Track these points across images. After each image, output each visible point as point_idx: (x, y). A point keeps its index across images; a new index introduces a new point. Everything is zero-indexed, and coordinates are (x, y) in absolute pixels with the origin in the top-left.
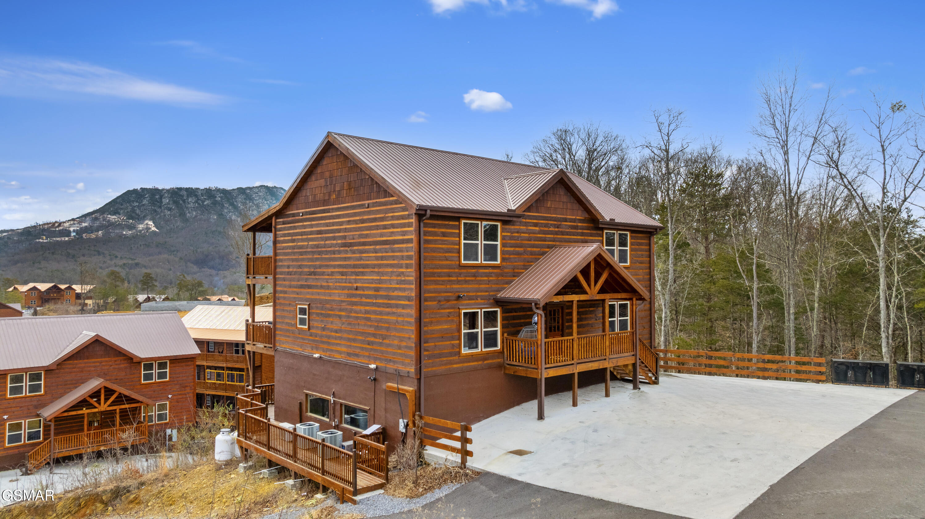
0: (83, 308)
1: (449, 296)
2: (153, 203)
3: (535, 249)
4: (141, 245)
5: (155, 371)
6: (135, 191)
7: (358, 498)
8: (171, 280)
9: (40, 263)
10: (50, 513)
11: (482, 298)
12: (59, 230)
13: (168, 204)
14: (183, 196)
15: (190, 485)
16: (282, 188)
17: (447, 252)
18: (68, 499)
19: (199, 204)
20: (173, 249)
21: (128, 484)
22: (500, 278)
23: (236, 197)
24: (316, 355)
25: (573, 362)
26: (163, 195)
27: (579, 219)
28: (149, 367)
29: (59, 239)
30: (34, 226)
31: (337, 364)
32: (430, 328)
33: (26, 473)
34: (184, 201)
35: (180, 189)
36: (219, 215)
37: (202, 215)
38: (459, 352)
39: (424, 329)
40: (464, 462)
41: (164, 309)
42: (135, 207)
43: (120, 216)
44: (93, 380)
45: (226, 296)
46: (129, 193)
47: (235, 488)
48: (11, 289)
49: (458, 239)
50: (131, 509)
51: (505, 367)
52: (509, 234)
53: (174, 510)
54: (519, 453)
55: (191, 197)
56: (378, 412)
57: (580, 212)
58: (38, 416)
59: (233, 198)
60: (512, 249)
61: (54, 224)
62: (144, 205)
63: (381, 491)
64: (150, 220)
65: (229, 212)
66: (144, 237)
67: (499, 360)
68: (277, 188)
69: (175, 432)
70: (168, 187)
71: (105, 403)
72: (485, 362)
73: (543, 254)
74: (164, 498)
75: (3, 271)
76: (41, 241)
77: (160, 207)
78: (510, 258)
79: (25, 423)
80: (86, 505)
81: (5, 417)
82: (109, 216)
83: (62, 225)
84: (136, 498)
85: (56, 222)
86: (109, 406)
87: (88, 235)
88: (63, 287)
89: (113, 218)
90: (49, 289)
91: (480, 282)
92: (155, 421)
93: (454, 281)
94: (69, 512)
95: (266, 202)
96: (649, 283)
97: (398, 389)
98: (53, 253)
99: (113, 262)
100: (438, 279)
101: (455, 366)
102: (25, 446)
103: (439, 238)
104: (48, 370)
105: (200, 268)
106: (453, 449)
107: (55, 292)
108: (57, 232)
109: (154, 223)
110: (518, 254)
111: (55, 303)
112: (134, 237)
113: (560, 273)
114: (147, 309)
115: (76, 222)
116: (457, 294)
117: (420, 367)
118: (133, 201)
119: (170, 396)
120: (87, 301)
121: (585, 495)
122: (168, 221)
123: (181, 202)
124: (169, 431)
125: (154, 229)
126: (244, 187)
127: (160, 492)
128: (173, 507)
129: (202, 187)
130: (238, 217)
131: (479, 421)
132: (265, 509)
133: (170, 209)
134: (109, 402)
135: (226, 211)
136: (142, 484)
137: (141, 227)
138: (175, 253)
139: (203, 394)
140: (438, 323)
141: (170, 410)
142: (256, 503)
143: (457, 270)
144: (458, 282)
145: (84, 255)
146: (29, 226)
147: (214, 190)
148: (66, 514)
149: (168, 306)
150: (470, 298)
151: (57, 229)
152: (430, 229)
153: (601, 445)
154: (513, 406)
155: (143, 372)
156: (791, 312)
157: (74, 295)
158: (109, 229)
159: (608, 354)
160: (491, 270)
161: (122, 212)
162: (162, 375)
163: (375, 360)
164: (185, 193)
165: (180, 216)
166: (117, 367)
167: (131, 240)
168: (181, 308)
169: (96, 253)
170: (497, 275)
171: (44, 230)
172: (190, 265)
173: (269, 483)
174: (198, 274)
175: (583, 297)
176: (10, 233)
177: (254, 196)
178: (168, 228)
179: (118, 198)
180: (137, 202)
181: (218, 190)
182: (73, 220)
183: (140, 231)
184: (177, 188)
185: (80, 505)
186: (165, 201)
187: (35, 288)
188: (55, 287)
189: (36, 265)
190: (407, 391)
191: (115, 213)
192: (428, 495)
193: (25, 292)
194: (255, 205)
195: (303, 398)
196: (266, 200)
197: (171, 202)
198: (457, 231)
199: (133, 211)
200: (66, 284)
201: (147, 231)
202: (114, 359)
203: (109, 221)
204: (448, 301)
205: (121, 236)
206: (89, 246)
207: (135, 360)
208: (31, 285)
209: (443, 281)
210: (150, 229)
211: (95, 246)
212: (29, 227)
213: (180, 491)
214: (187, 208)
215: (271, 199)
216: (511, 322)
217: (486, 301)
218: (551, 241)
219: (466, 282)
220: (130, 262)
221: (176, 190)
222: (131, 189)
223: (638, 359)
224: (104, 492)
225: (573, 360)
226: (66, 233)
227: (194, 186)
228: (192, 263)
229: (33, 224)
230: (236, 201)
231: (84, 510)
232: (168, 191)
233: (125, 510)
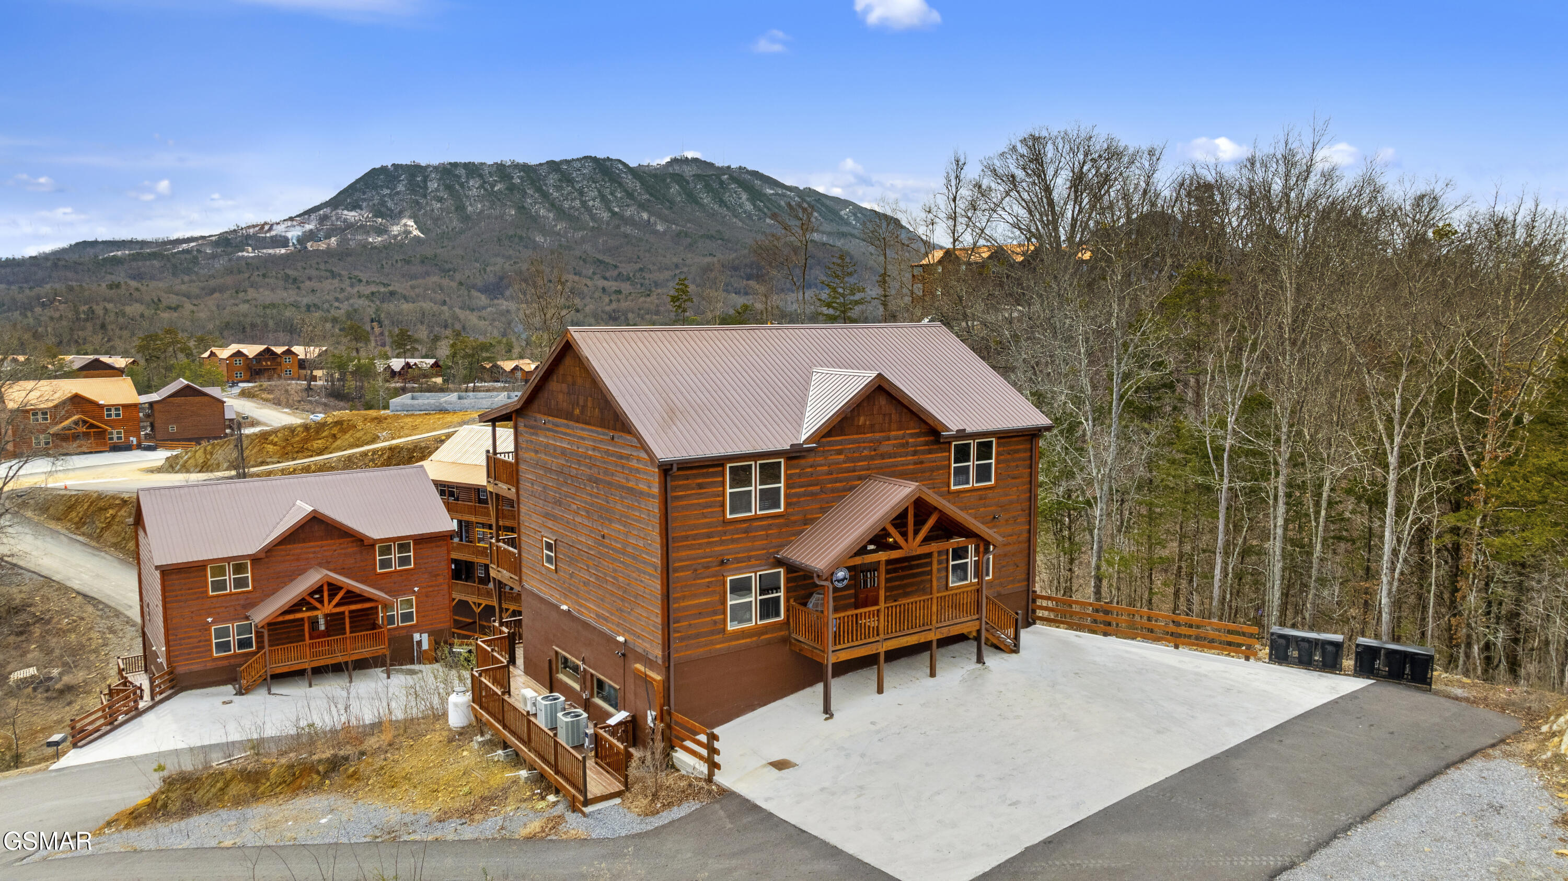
0: (309, 385)
1: (709, 562)
2: (413, 190)
3: (838, 484)
4: (397, 261)
5: (395, 556)
6: (384, 169)
7: (587, 810)
8: (446, 321)
9: (245, 291)
10: (264, 781)
11: (757, 558)
12: (272, 237)
13: (437, 190)
14: (459, 177)
15: (415, 763)
16: (620, 161)
17: (705, 507)
18: (282, 766)
19: (486, 190)
20: (447, 266)
21: (347, 753)
22: (784, 530)
23: (545, 176)
24: (564, 607)
25: (878, 638)
26: (428, 176)
27: (911, 434)
28: (386, 550)
29: (271, 251)
30: (235, 230)
31: (586, 625)
32: (682, 604)
33: (240, 693)
34: (462, 185)
35: (455, 165)
36: (519, 208)
37: (491, 208)
38: (724, 630)
39: (674, 606)
40: (711, 774)
41: (423, 408)
42: (384, 196)
43: (363, 212)
44: (312, 570)
45: (528, 361)
46: (374, 173)
47: (464, 774)
48: (206, 355)
49: (721, 489)
50: (350, 786)
51: (790, 642)
52: (798, 471)
53: (395, 794)
54: (781, 765)
55: (473, 178)
56: (628, 695)
57: (912, 424)
58: (247, 618)
59: (540, 179)
60: (803, 489)
61: (263, 226)
62: (398, 193)
63: (618, 801)
64: (410, 217)
65: (535, 203)
66: (401, 246)
67: (782, 633)
68: (612, 160)
69: (425, 637)
70: (435, 161)
71: (330, 602)
72: (763, 637)
73: (851, 489)
74: (386, 776)
75: (195, 305)
76: (245, 254)
77: (425, 196)
78: (799, 502)
79: (233, 627)
80: (301, 775)
81: (210, 620)
82: (345, 212)
83: (275, 227)
84: (355, 773)
85: (266, 223)
86: (337, 605)
87: (315, 244)
88: (279, 350)
89: (351, 215)
90: (260, 354)
91: (754, 539)
92: (398, 623)
93: (716, 541)
94: (285, 782)
95: (593, 185)
96: (1028, 504)
97: (646, 675)
98: (264, 276)
99: (356, 290)
100: (693, 542)
101: (718, 646)
102: (235, 656)
103: (693, 492)
104: (255, 559)
105: (492, 299)
106: (701, 757)
107: (268, 359)
108: (268, 240)
109: (416, 222)
110: (813, 494)
111: (270, 379)
112: (386, 247)
113: (859, 527)
114: (399, 408)
115: (295, 223)
116: (720, 558)
117: (669, 653)
118: (382, 187)
119: (416, 589)
120: (316, 373)
121: (822, 837)
122: (438, 219)
123: (457, 187)
124: (417, 637)
125: (416, 232)
126: (557, 159)
127: (382, 768)
128: (394, 790)
129: (490, 162)
130: (549, 211)
131: (753, 710)
132: (493, 808)
133: (440, 200)
134: (337, 599)
135: (529, 201)
136: (363, 753)
137: (396, 229)
138: (451, 273)
139: (472, 563)
140: (695, 596)
141: (417, 607)
142: (483, 798)
143: (720, 529)
144: (722, 542)
145: (310, 279)
146: (227, 230)
147: (509, 166)
148: (280, 784)
149: (429, 404)
150: (738, 561)
151: (268, 235)
152: (681, 483)
153: (877, 763)
154: (804, 688)
155: (378, 558)
156: (1279, 524)
157: (296, 364)
158: (346, 235)
159: (934, 622)
160: (770, 521)
161: (364, 204)
162: (404, 561)
163: (626, 631)
164: (462, 172)
165: (457, 209)
166: (343, 551)
167: (381, 251)
168: (449, 407)
169: (328, 274)
170: (780, 526)
171: (248, 237)
172: (475, 293)
173: (504, 769)
174: (489, 309)
175: (895, 554)
176: (200, 242)
177: (574, 175)
178: (439, 231)
179: (357, 181)
180: (388, 188)
181: (516, 166)
182: (291, 219)
183: (395, 237)
184: (450, 163)
185: (294, 774)
186: (433, 185)
187: (239, 354)
188: (268, 350)
189: (241, 295)
190: (655, 680)
191: (355, 207)
192: (664, 814)
193: (227, 359)
194: (576, 190)
195: (553, 655)
196: (593, 182)
197: (441, 188)
198: (721, 479)
199: (383, 203)
200: (284, 345)
201: (406, 237)
202: (338, 541)
203: (345, 220)
204: (708, 567)
205: (364, 245)
206: (318, 263)
207: (366, 543)
208: (234, 348)
209: (700, 544)
210: (410, 232)
211: (326, 262)
212: (226, 232)
213: (404, 769)
214: (467, 197)
215: (603, 180)
216: (800, 583)
217: (763, 562)
218: (863, 470)
219: (733, 541)
220: (382, 289)
221: (449, 167)
222: (378, 166)
223: (984, 623)
224: (320, 761)
225: (878, 635)
226: (282, 241)
227: (477, 160)
228: (479, 291)
229: (232, 228)
230: (546, 185)
231: (299, 780)
232: (436, 168)
233: (343, 787)
